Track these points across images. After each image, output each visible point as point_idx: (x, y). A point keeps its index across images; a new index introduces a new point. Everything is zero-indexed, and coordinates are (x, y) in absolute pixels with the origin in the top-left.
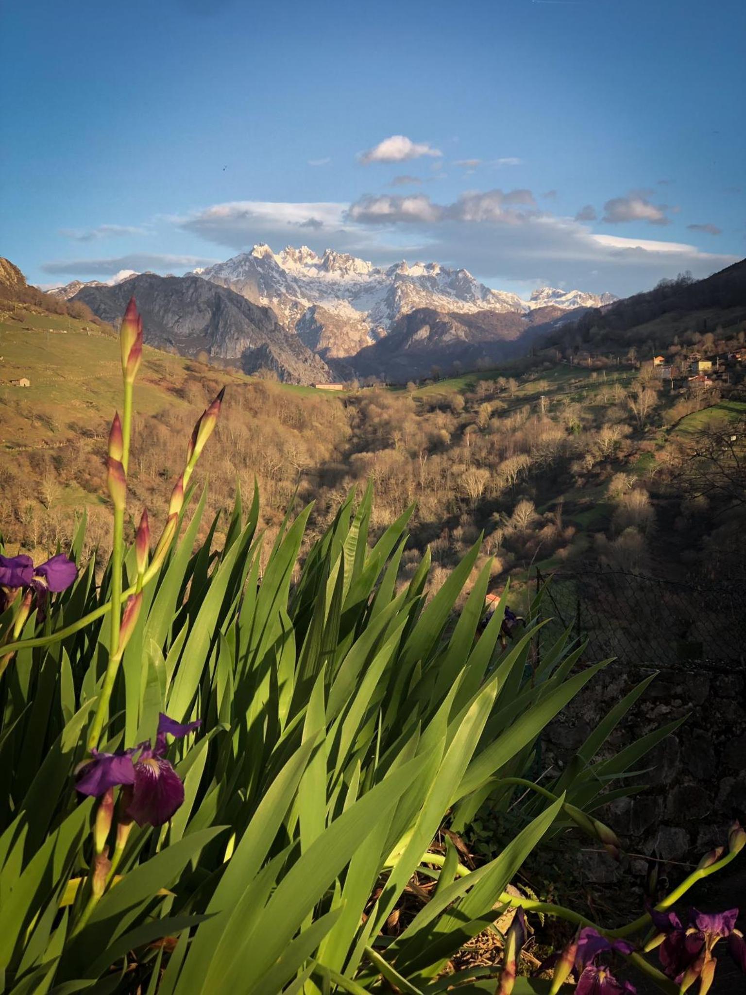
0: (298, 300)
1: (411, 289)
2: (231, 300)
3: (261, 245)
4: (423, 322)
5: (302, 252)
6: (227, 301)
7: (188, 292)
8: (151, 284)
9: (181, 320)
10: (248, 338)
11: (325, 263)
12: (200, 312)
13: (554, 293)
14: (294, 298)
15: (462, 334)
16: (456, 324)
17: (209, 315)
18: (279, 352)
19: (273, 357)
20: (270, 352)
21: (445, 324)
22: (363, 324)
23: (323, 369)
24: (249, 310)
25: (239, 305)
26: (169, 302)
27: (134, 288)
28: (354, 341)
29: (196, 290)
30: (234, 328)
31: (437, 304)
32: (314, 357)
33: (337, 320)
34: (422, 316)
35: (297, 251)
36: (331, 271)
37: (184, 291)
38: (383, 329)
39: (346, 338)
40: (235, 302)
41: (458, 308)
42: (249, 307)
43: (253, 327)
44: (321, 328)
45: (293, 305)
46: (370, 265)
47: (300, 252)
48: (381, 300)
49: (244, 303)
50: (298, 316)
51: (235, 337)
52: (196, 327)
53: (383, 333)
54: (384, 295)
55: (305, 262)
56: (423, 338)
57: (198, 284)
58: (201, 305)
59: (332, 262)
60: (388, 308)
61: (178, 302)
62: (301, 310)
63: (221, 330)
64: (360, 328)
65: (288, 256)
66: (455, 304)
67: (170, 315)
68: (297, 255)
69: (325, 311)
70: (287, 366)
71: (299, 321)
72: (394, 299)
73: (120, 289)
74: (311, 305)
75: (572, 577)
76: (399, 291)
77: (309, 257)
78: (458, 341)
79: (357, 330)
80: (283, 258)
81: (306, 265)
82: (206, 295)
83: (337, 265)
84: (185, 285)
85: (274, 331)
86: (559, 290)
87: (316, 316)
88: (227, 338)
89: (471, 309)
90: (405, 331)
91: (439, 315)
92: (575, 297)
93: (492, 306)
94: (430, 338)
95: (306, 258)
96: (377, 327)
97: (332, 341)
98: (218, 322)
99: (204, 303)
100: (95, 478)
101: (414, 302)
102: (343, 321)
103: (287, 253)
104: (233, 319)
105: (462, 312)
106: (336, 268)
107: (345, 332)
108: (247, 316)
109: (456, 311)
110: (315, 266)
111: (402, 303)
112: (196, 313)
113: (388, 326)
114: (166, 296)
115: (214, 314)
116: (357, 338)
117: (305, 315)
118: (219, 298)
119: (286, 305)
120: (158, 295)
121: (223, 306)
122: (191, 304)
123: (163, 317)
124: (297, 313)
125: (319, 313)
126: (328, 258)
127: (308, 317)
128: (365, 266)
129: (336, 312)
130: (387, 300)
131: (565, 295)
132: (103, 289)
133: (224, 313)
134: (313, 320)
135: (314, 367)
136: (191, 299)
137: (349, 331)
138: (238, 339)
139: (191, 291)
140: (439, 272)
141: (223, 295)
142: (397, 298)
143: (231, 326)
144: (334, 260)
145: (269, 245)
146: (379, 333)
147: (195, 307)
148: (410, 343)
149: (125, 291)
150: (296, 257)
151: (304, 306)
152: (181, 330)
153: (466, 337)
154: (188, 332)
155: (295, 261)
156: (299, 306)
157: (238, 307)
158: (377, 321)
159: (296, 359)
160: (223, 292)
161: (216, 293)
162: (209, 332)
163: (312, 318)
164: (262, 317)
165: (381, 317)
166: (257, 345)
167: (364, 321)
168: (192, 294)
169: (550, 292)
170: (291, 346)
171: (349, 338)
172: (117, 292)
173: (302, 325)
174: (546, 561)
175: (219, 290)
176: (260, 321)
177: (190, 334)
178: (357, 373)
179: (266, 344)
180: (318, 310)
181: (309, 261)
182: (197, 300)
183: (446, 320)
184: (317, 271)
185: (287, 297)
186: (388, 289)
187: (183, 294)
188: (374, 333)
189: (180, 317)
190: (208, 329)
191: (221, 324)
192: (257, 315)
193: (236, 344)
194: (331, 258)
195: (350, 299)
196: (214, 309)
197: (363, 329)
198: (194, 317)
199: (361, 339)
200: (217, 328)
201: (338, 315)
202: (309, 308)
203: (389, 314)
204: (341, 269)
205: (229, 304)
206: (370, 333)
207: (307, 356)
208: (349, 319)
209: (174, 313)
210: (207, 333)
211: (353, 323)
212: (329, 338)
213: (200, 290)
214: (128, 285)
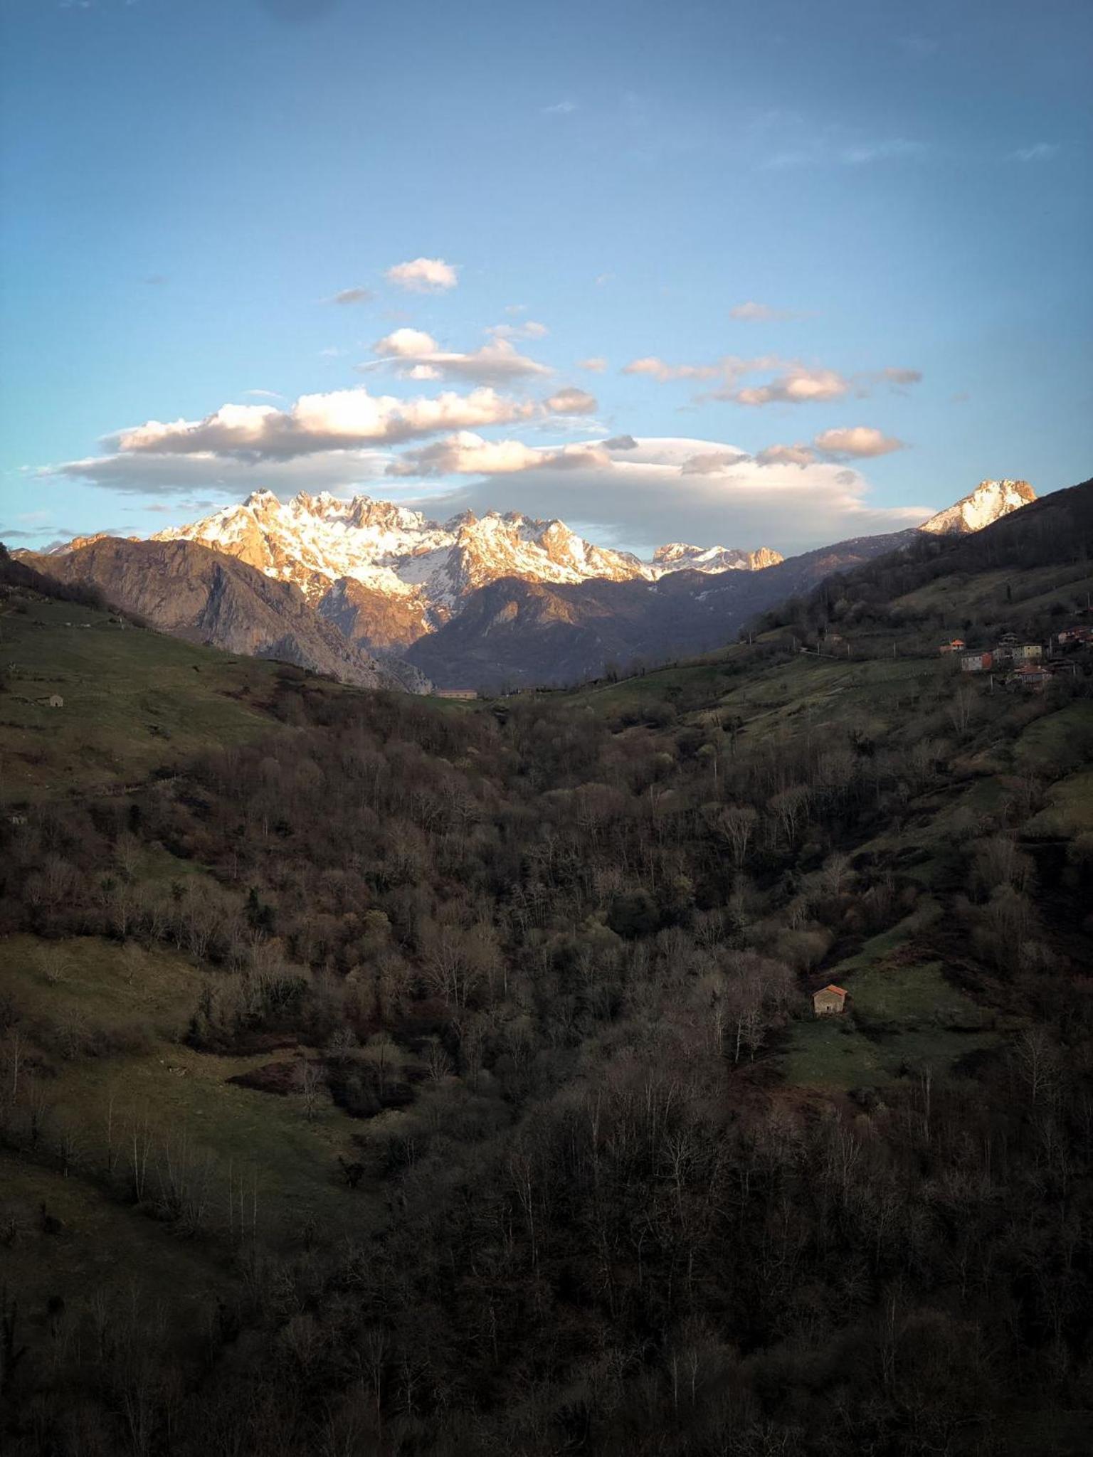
0: (320, 570)
1: (484, 550)
2: (236, 573)
3: (263, 492)
4: (507, 598)
5: (322, 500)
6: (230, 573)
7: (172, 561)
8: (117, 553)
9: (163, 603)
10: (264, 627)
11: (355, 515)
12: (192, 590)
13: (686, 550)
14: (313, 568)
15: (565, 615)
16: (555, 599)
17: (204, 595)
18: (311, 646)
19: (301, 655)
20: (297, 647)
21: (539, 599)
22: (416, 603)
23: (373, 669)
24: (263, 586)
25: (248, 580)
26: (145, 577)
27: (92, 558)
28: (404, 628)
29: (185, 559)
30: (242, 614)
31: (522, 571)
32: (359, 652)
33: (377, 597)
34: (506, 589)
35: (315, 499)
36: (365, 526)
37: (167, 560)
38: (445, 608)
39: (392, 623)
40: (242, 575)
41: (553, 575)
42: (263, 582)
43: (271, 611)
44: (355, 608)
45: (313, 577)
46: (420, 517)
47: (319, 500)
48: (440, 567)
49: (255, 577)
50: (321, 594)
51: (245, 627)
52: (186, 613)
53: (446, 616)
54: (445, 559)
55: (326, 514)
56: (509, 620)
57: (188, 550)
58: (193, 582)
59: (366, 514)
60: (450, 578)
61: (158, 577)
62: (324, 584)
63: (223, 616)
64: (410, 607)
65: (301, 506)
66: (547, 571)
67: (148, 596)
68: (315, 504)
69: (361, 585)
70: (322, 666)
71: (323, 599)
72: (459, 565)
73: (72, 561)
74: (339, 577)
75: (933, 958)
76: (467, 553)
77: (332, 508)
78: (560, 625)
79: (407, 611)
80: (293, 509)
81: (328, 518)
82: (200, 566)
83: (374, 518)
84: (168, 553)
85: (300, 616)
86: (695, 547)
87: (347, 592)
88: (232, 627)
89: (571, 577)
90: (481, 611)
91: (530, 588)
92: (719, 556)
93: (601, 571)
94: (518, 620)
95: (327, 508)
96: (435, 606)
97: (372, 628)
98: (219, 605)
99: (197, 577)
100: (186, 837)
101: (489, 568)
102: (387, 599)
103: (300, 502)
104: (240, 600)
105: (557, 581)
106: (372, 522)
107: (390, 615)
108: (261, 595)
109: (551, 579)
110: (342, 519)
111: (472, 570)
112: (186, 593)
113: (452, 604)
114: (141, 569)
115: (212, 594)
116: (407, 623)
117: (330, 592)
118: (219, 569)
119: (302, 578)
120: (128, 568)
121: (224, 581)
122: (179, 579)
123: (138, 599)
124: (319, 590)
125: (351, 588)
126: (360, 508)
127: (335, 594)
128: (414, 518)
129: (376, 586)
130: (448, 566)
131: (702, 553)
132: (47, 560)
133: (227, 591)
134: (343, 599)
135: (361, 667)
136: (178, 571)
137: (396, 613)
138: (248, 628)
139: (178, 559)
140: (522, 524)
141: (224, 565)
142: (464, 563)
143: (237, 609)
144: (369, 511)
145: (273, 492)
146: (439, 615)
147: (185, 584)
148: (489, 628)
149: (79, 563)
150: (312, 508)
151: (329, 579)
152: (165, 618)
153: (570, 617)
154: (174, 621)
155: (312, 513)
156: (322, 579)
157: (246, 583)
158: (435, 597)
159: (334, 656)
160: (225, 562)
161: (214, 563)
162: (206, 618)
163: (342, 595)
164: (283, 595)
165: (442, 592)
166: (277, 636)
167: (417, 598)
168: (180, 564)
169: (682, 549)
170: (325, 637)
171: (396, 623)
172: (68, 564)
173: (326, 606)
174: (882, 936)
175: (218, 559)
176: (280, 602)
177: (178, 624)
178: (422, 674)
179: (290, 635)
180: (349, 584)
181: (332, 512)
182: (186, 574)
183: (541, 593)
184: (345, 527)
185: (303, 567)
186: (449, 551)
187: (166, 565)
188: (433, 616)
189: (163, 599)
190: (204, 616)
191: (223, 607)
192: (275, 593)
193: (246, 635)
194: (365, 508)
195: (394, 566)
196: (212, 586)
197: (415, 610)
198: (183, 597)
199: (414, 623)
200: (217, 614)
201: (379, 591)
202: (337, 581)
203: (453, 587)
204: (379, 523)
205: (234, 578)
206: (427, 616)
207: (350, 652)
208: (395, 595)
209: (153, 593)
210: (202, 622)
211: (400, 602)
212: (367, 624)
213: (190, 558)
214: (84, 554)
